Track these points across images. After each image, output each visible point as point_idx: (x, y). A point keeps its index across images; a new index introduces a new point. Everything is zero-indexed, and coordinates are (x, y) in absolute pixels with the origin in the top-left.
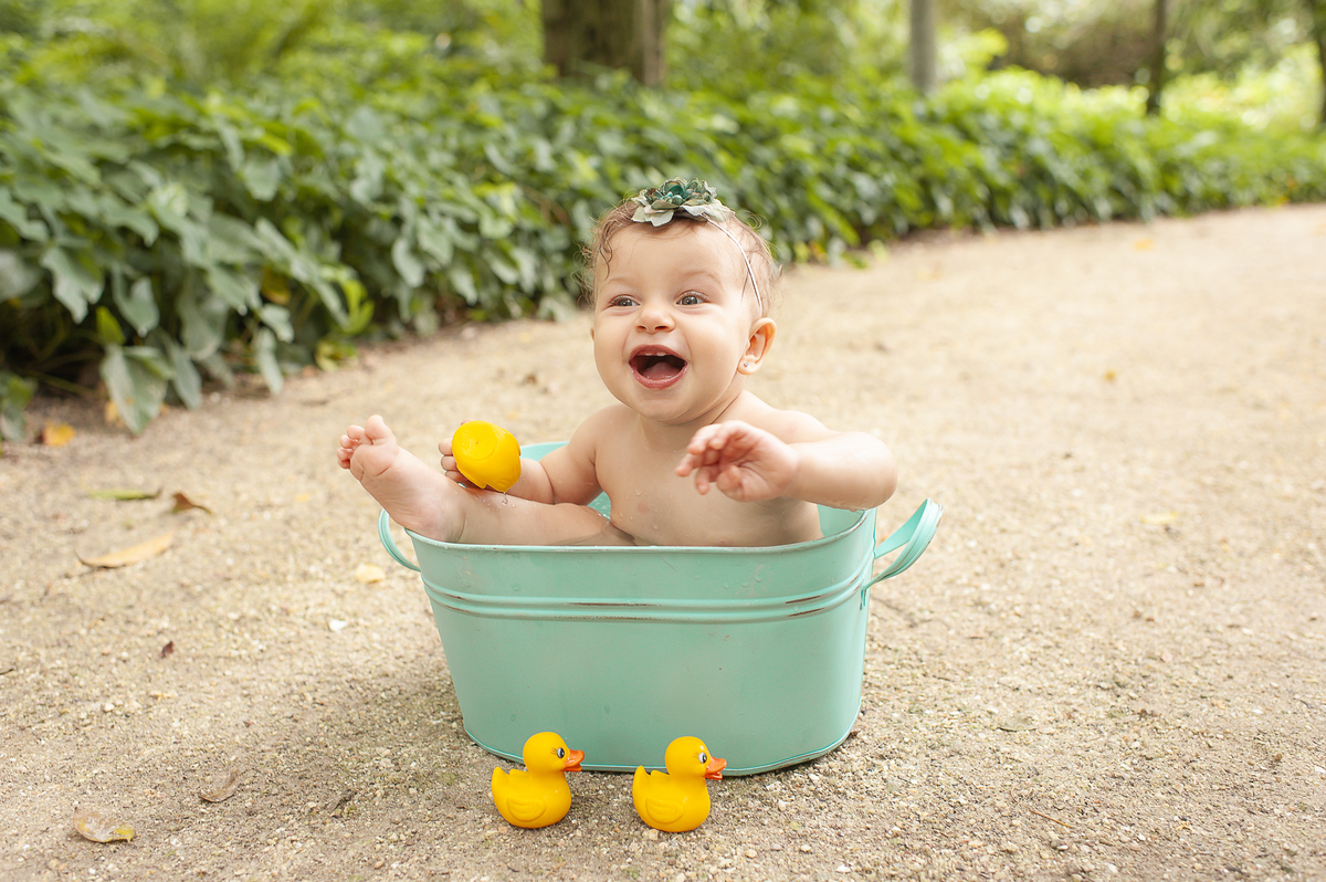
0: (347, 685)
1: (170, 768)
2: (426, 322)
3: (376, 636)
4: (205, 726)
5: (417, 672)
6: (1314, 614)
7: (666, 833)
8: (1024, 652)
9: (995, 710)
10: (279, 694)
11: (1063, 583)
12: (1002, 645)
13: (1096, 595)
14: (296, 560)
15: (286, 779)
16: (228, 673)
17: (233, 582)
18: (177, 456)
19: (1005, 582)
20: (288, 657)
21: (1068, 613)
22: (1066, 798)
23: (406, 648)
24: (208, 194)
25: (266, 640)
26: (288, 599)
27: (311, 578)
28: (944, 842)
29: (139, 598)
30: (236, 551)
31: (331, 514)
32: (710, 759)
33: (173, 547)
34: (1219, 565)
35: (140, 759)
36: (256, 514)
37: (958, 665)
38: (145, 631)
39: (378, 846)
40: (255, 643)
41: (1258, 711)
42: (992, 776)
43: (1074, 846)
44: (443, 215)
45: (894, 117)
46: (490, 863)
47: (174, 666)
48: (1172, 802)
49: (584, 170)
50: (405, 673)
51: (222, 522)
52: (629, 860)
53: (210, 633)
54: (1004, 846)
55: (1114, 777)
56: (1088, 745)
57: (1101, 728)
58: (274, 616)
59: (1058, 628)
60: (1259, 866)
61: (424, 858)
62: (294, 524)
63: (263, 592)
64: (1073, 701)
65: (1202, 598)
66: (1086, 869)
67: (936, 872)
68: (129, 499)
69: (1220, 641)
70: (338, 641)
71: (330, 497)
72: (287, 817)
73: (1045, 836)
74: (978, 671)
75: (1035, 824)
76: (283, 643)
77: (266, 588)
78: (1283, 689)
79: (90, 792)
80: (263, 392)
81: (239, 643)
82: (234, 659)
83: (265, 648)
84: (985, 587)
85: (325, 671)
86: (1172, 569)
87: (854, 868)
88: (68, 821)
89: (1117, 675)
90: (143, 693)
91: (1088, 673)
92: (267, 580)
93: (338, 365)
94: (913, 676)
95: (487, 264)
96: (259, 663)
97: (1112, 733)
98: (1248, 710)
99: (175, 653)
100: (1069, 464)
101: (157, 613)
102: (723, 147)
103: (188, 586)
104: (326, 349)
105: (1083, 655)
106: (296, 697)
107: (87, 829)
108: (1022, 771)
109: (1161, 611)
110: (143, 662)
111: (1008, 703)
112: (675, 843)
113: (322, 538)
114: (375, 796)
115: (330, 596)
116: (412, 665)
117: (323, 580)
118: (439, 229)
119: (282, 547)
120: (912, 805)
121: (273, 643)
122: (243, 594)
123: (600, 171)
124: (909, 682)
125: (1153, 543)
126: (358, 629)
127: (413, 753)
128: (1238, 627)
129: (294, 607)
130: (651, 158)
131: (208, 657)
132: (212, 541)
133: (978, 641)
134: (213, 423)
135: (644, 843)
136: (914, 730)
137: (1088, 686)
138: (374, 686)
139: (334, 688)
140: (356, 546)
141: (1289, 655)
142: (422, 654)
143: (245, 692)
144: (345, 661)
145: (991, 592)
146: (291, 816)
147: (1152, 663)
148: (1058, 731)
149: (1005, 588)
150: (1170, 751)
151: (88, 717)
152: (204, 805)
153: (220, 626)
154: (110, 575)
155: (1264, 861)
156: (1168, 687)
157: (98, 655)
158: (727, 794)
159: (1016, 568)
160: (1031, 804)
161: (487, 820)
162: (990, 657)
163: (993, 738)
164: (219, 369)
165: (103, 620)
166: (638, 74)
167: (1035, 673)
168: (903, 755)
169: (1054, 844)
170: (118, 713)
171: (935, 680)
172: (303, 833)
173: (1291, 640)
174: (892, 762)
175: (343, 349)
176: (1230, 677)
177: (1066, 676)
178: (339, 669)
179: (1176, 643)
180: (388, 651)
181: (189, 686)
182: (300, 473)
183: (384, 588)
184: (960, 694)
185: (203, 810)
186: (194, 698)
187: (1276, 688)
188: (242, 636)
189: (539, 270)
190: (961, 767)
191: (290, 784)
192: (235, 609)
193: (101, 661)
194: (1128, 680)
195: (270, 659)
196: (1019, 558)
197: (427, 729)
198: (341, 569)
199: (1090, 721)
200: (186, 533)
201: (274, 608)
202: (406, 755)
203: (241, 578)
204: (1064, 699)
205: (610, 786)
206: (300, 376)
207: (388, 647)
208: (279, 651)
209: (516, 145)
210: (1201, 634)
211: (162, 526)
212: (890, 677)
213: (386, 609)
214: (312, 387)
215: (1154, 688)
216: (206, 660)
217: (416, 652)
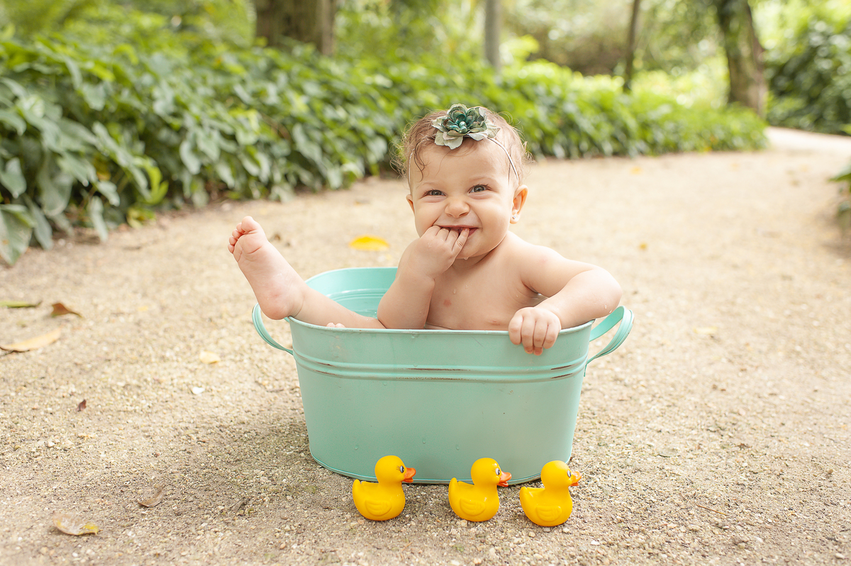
0: (218, 429)
1: (109, 485)
2: (199, 198)
3: (227, 398)
4: (125, 456)
5: (264, 421)
6: (816, 388)
7: (472, 522)
8: (656, 408)
9: (651, 444)
10: (171, 435)
11: (663, 368)
12: (640, 405)
13: (685, 375)
14: (153, 349)
15: (196, 491)
16: (130, 421)
17: (113, 362)
18: (44, 280)
19: (627, 366)
20: (169, 411)
21: (673, 386)
22: (715, 497)
23: (250, 405)
24: (56, 103)
25: (150, 400)
26: (156, 373)
27: (168, 359)
28: (651, 526)
29: (46, 372)
30: (108, 343)
31: (166, 319)
32: (502, 473)
33: (60, 339)
34: (750, 359)
35: (84, 479)
36: (113, 318)
37: (618, 417)
38: (60, 394)
39: (278, 534)
40: (143, 402)
41: (807, 444)
42: (665, 484)
43: (732, 526)
44: (212, 128)
45: (483, 84)
46: (359, 544)
47: (88, 416)
48: (778, 500)
49: (299, 105)
50: (256, 422)
51: (91, 324)
52: (454, 540)
53: (108, 395)
54: (691, 527)
55: (738, 484)
56: (716, 465)
57: (720, 454)
58: (151, 384)
59: (670, 395)
60: (845, 536)
61: (313, 541)
62: (143, 325)
63: (136, 369)
64: (696, 438)
65: (748, 378)
66: (745, 540)
67: (654, 544)
68: (18, 307)
69: (768, 403)
70: (201, 401)
71: (163, 308)
72: (205, 516)
73: (712, 520)
74: (631, 420)
75: (702, 513)
76: (162, 402)
77: (138, 366)
78: (816, 432)
79: (55, 502)
80: (94, 240)
81: (131, 402)
82: (131, 412)
83: (151, 405)
84: (618, 369)
85: (198, 420)
86: (724, 360)
87: (602, 542)
88: (45, 521)
89: (718, 423)
90: (72, 434)
91: (699, 422)
92: (137, 362)
93: (142, 224)
94: (594, 424)
95: (240, 162)
96: (150, 415)
97: (728, 458)
98: (801, 444)
99: (87, 408)
100: (637, 297)
101: (63, 382)
102: (383, 96)
103: (81, 365)
104: (134, 213)
105: (691, 411)
106: (184, 437)
107: (63, 526)
108: (682, 481)
109: (727, 384)
110: (65, 414)
111: (658, 440)
112: (480, 529)
113: (167, 335)
114: (264, 501)
115: (187, 372)
116: (259, 416)
117: (177, 361)
118: (209, 136)
119: (141, 340)
120: (623, 503)
121: (156, 401)
122: (123, 370)
123: (309, 105)
124: (592, 427)
125: (707, 345)
126: (213, 393)
127: (280, 473)
128: (775, 395)
129: (163, 378)
130: (337, 100)
131: (112, 411)
132: (88, 335)
133: (623, 402)
134: (65, 259)
135: (460, 529)
136: (607, 457)
137: (702, 430)
138: (237, 430)
139: (209, 431)
140: (193, 340)
141: (811, 412)
142: (263, 409)
143: (147, 434)
144: (211, 413)
145: (622, 373)
146: (208, 516)
147: (735, 416)
148: (695, 456)
149: (628, 371)
150: (766, 468)
151: (37, 450)
152: (142, 509)
153: (114, 391)
154: (20, 356)
155: (847, 533)
156: (750, 430)
157: (30, 409)
158: (502, 497)
159: (631, 359)
160: (696, 501)
161: (348, 516)
162: (635, 412)
163: (659, 462)
164: (63, 223)
165: (25, 386)
166: (319, 47)
167: (667, 421)
168: (605, 472)
169: (720, 525)
170: (58, 448)
171: (607, 426)
172: (222, 526)
173: (809, 403)
174: (600, 476)
175: (146, 214)
176: (783, 424)
177: (687, 423)
178: (209, 419)
179: (744, 404)
180: (239, 407)
181: (104, 430)
182: (135, 292)
183: (222, 367)
184: (626, 434)
185: (143, 512)
186: (110, 438)
187: (811, 431)
188: (132, 397)
189: (272, 168)
190: (645, 479)
191: (199, 495)
192: (121, 380)
193: (34, 413)
194: (725, 426)
195: (156, 412)
196: (631, 353)
197: (284, 457)
198: (189, 354)
199: (712, 450)
200: (67, 330)
201: (149, 379)
202: (277, 474)
203: (117, 359)
204: (690, 437)
205: (423, 493)
206: (118, 230)
207: (238, 405)
208: (161, 408)
209: (253, 86)
210: (756, 399)
211: (47, 325)
212: (578, 424)
213: (227, 380)
214: (127, 238)
215: (742, 431)
216: (111, 413)
217: (258, 408)
